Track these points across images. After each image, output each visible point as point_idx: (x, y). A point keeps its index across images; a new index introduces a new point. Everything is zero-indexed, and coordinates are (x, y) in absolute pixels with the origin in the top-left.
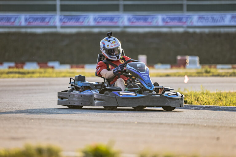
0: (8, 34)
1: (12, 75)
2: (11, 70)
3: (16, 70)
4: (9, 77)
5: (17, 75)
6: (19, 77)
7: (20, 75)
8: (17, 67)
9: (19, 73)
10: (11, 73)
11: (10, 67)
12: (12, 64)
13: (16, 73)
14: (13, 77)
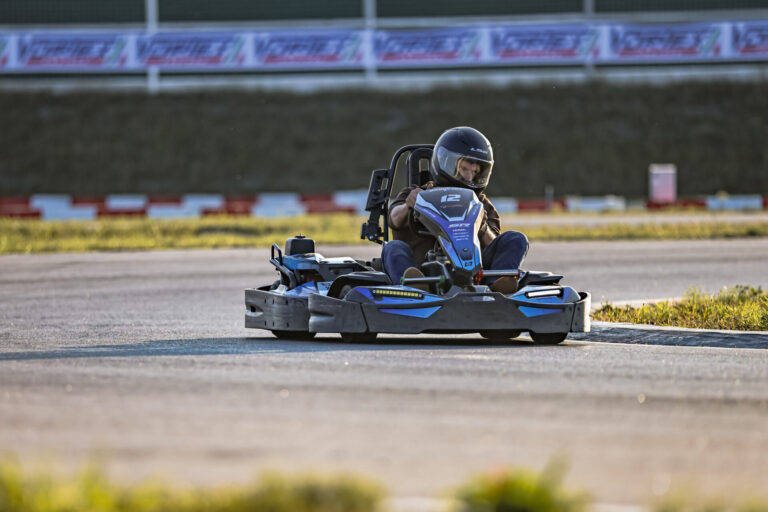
0: (201, 97)
1: (213, 239)
2: (210, 221)
3: (225, 220)
4: (201, 246)
5: (231, 239)
6: (236, 246)
7: (241, 240)
8: (230, 212)
9: (238, 231)
10: (210, 230)
11: (206, 212)
12: (214, 202)
13: (226, 230)
14: (216, 246)
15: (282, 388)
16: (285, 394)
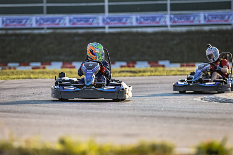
1: (124, 74)
2: (123, 69)
3: (127, 69)
4: (121, 76)
5: (129, 74)
6: (130, 76)
7: (132, 74)
8: (129, 66)
9: (131, 72)
10: (123, 72)
11: (122, 67)
12: (124, 64)
13: (128, 72)
14: (125, 76)
15: (144, 116)
16: (145, 118)
